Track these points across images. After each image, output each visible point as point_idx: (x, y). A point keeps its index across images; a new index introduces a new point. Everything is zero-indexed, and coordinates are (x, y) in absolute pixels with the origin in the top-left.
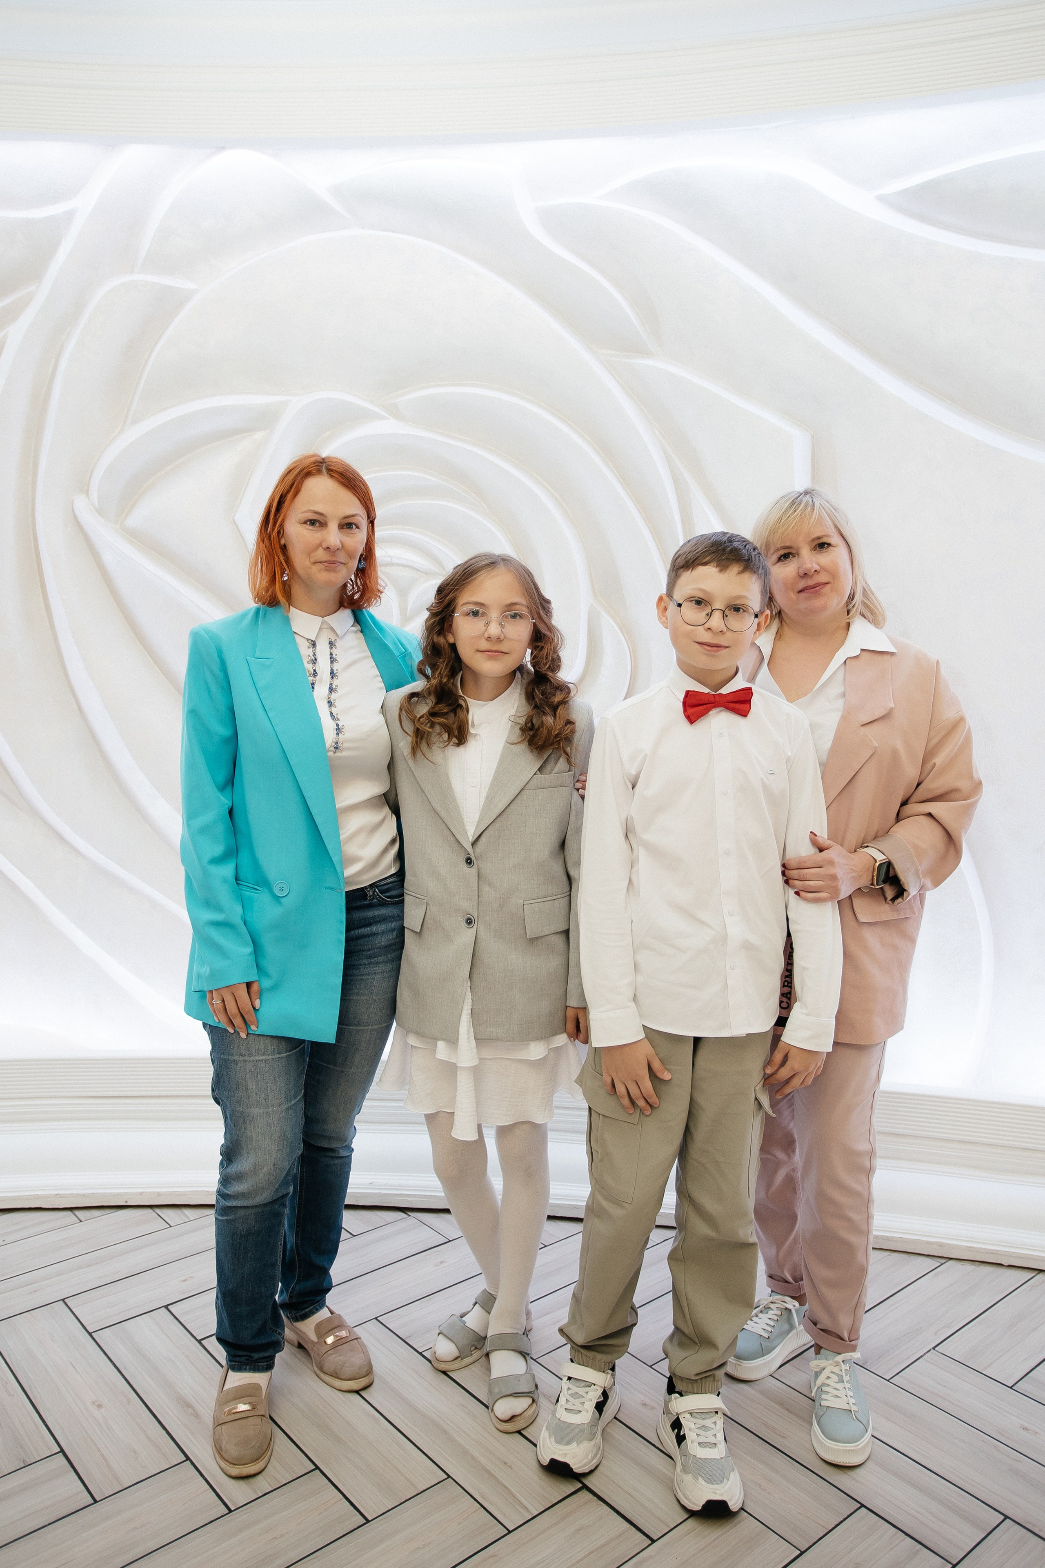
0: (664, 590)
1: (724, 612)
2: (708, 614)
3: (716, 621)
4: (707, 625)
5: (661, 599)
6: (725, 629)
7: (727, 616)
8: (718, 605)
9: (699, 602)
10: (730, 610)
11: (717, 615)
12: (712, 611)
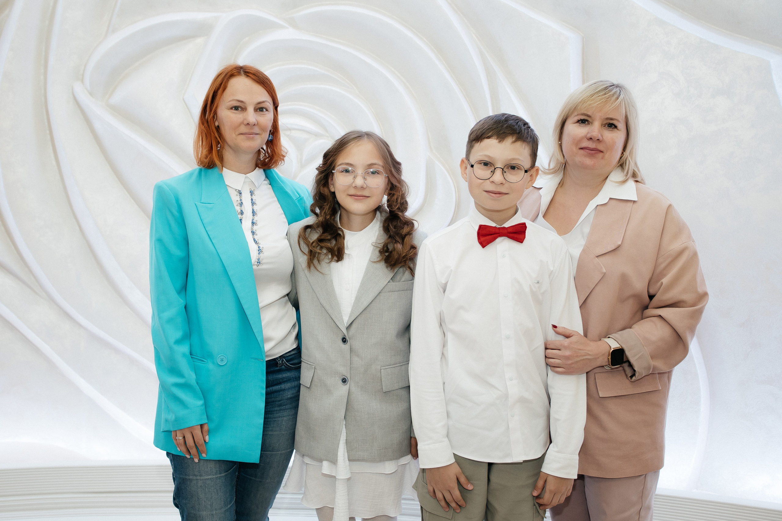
0: (464, 156)
1: (503, 169)
2: (492, 172)
3: (498, 176)
4: (491, 179)
5: (462, 161)
6: (504, 182)
7: (505, 172)
8: (499, 165)
9: (486, 164)
10: (508, 168)
11: (498, 172)
12: (495, 169)
